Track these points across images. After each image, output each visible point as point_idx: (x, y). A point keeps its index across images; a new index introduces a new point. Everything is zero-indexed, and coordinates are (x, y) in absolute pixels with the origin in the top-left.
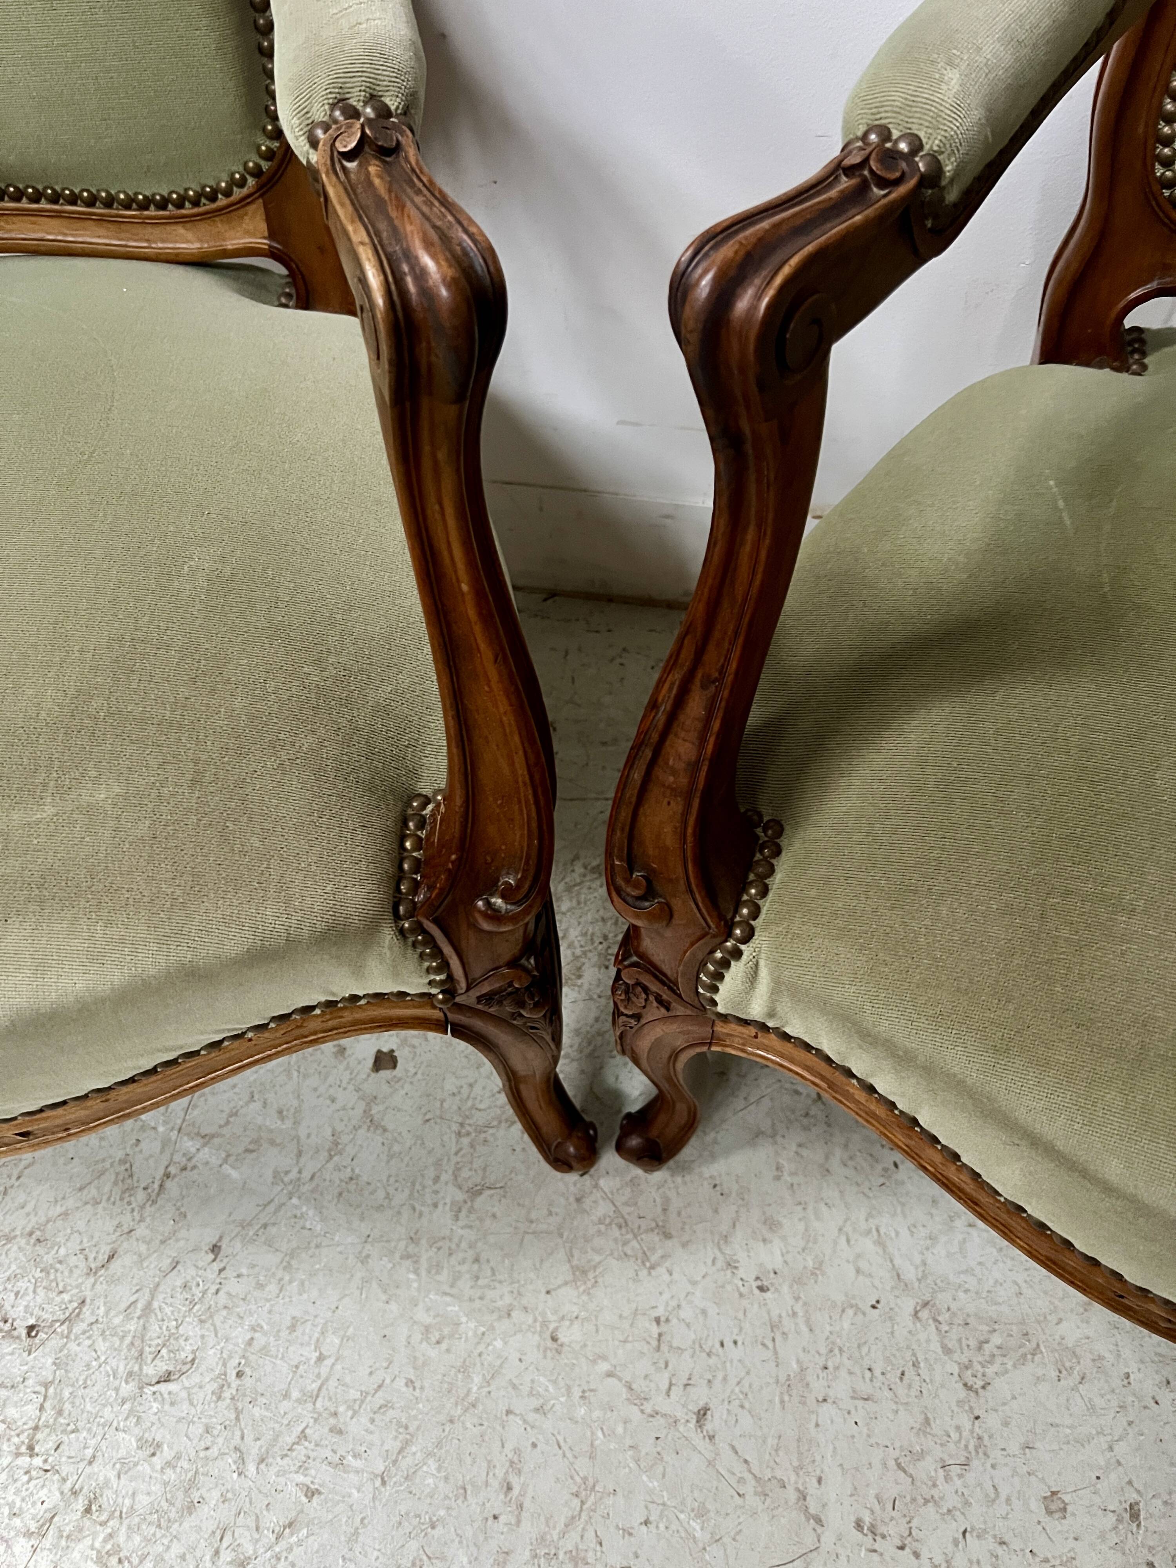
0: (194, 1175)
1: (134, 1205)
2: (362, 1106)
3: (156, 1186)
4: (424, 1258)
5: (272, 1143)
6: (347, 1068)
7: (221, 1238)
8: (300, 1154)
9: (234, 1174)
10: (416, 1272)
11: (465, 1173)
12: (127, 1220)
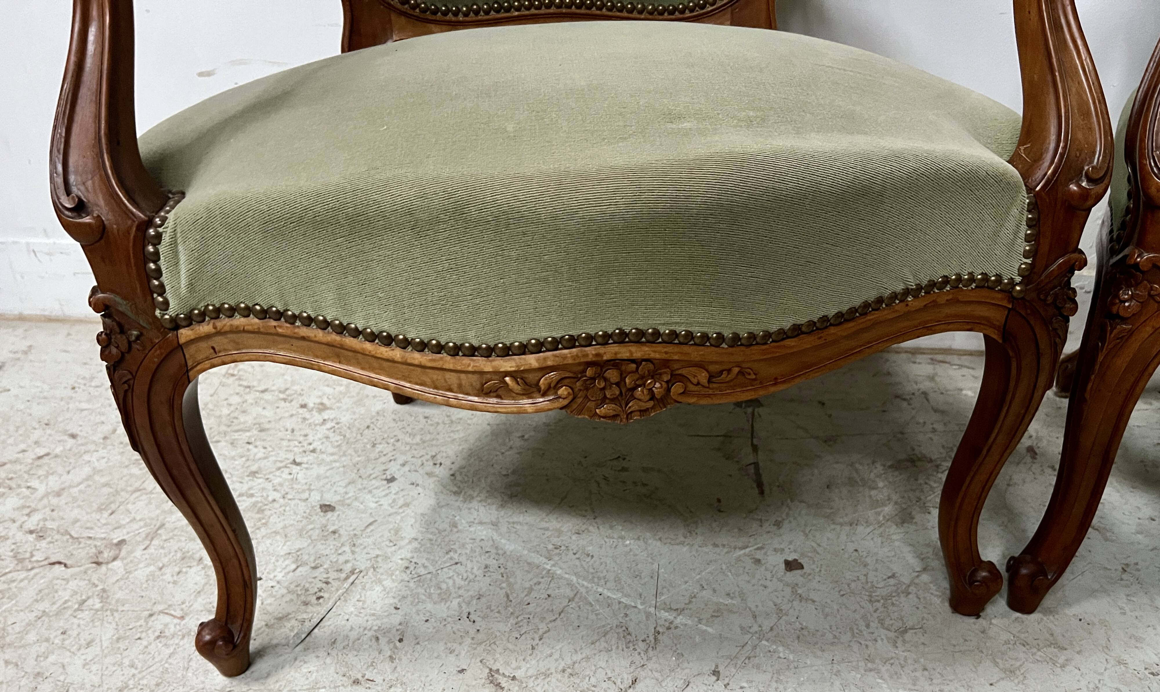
0: (678, 632)
1: (639, 650)
2: (788, 590)
3: (652, 638)
4: (883, 669)
5: (731, 611)
6: (766, 569)
7: (717, 666)
8: (755, 617)
9: (710, 630)
10: (881, 678)
11: (888, 622)
12: (637, 658)
